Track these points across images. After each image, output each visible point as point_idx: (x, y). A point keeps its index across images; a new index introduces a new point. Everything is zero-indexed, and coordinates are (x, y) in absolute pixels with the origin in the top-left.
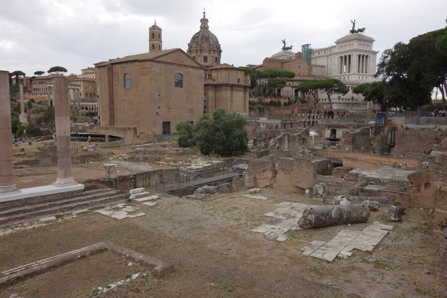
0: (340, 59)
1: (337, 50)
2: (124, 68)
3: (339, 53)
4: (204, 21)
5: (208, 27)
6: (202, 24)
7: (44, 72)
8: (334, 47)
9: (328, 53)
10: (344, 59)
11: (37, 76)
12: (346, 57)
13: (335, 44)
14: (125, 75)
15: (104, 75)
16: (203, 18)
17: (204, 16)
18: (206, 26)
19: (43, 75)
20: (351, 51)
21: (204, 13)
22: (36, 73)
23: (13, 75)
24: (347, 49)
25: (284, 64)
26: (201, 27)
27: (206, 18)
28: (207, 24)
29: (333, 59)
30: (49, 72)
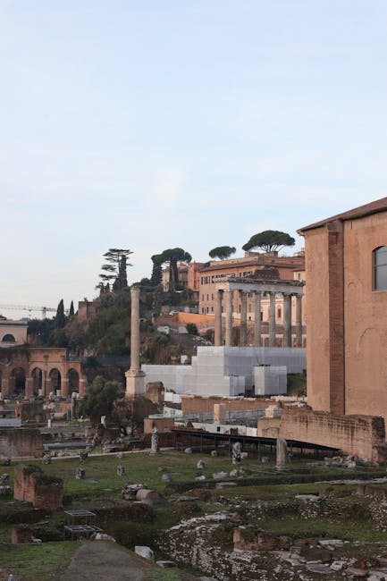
2: (373, 229)
7: (233, 250)
11: (217, 259)
14: (374, 251)
15: (320, 255)
19: (233, 256)
22: (213, 254)
23: (163, 261)
30: (246, 248)
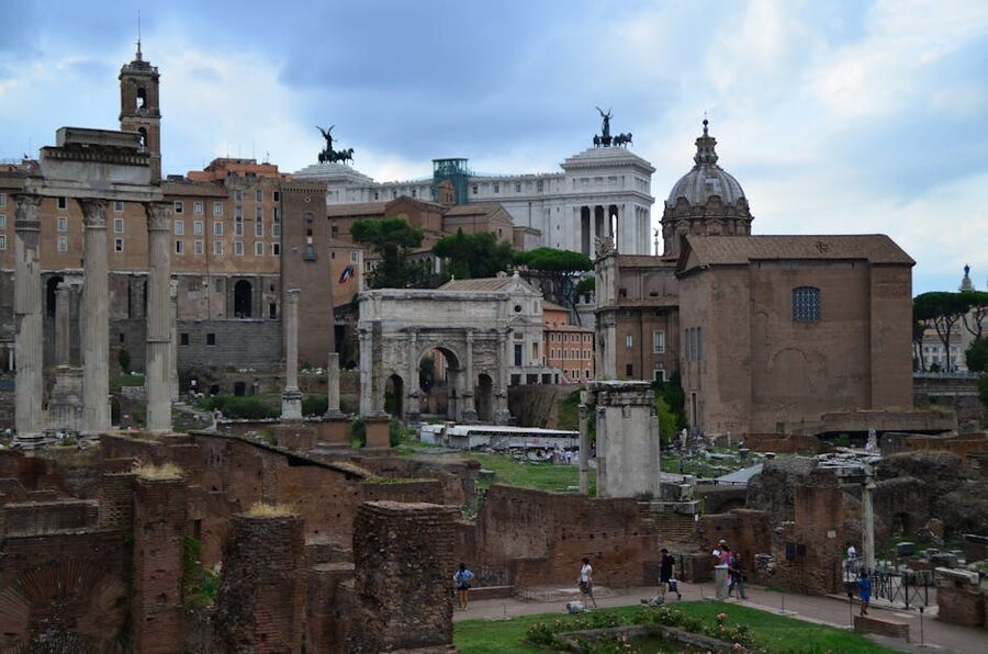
0: (579, 215)
1: (568, 189)
3: (577, 197)
4: (706, 144)
5: (717, 158)
6: (700, 150)
8: (558, 177)
9: (531, 192)
10: (593, 215)
12: (599, 210)
13: (562, 171)
16: (701, 134)
17: (706, 131)
18: (713, 155)
20: (619, 195)
21: (706, 122)
24: (606, 188)
25: (447, 219)
26: (698, 159)
27: (710, 134)
28: (713, 149)
29: (554, 211)
